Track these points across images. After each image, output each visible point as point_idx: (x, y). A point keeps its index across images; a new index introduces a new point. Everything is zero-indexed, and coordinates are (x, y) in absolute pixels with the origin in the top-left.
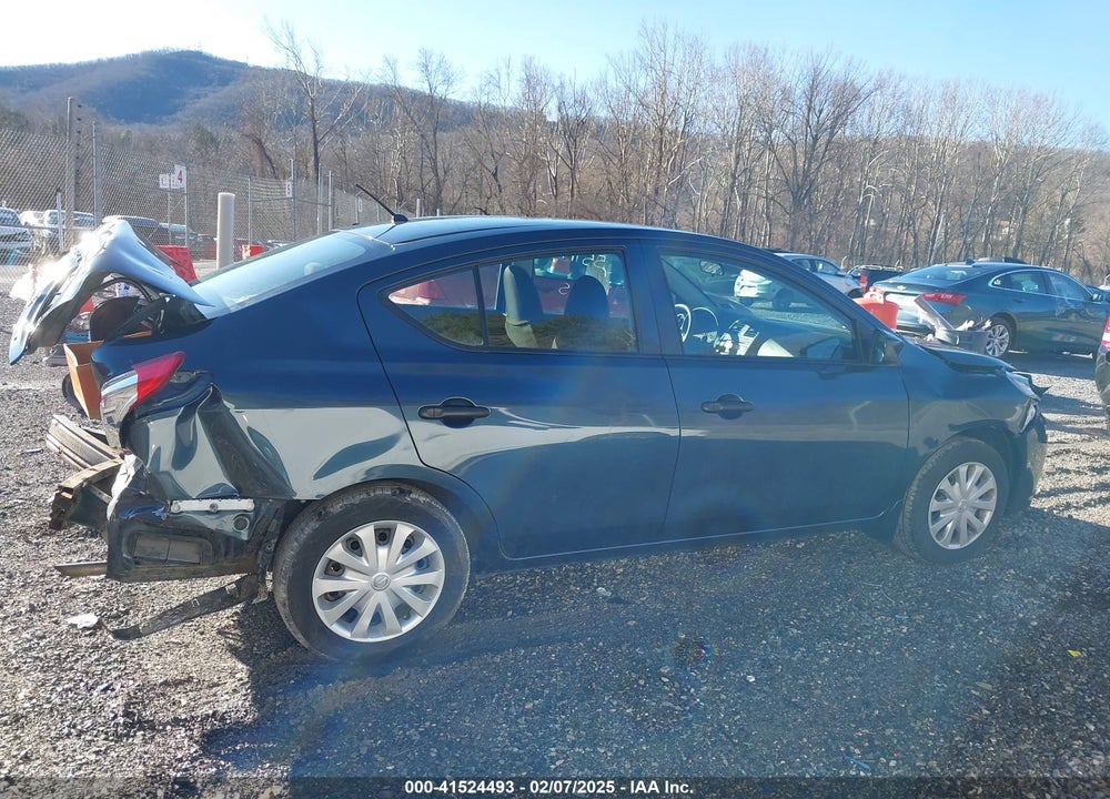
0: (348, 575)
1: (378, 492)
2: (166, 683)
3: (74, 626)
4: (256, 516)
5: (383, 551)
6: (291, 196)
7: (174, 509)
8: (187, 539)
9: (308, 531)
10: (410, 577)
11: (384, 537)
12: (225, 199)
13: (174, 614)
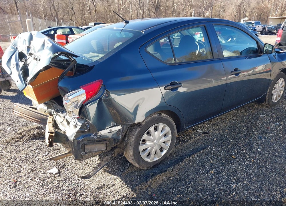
0: (147, 143)
1: (154, 116)
2: (98, 188)
3: (51, 173)
4: (122, 131)
5: (156, 133)
6: (20, 20)
7: (99, 134)
8: (101, 142)
9: (137, 132)
10: (163, 139)
11: (156, 129)
12: (29, 22)
13: (98, 167)
